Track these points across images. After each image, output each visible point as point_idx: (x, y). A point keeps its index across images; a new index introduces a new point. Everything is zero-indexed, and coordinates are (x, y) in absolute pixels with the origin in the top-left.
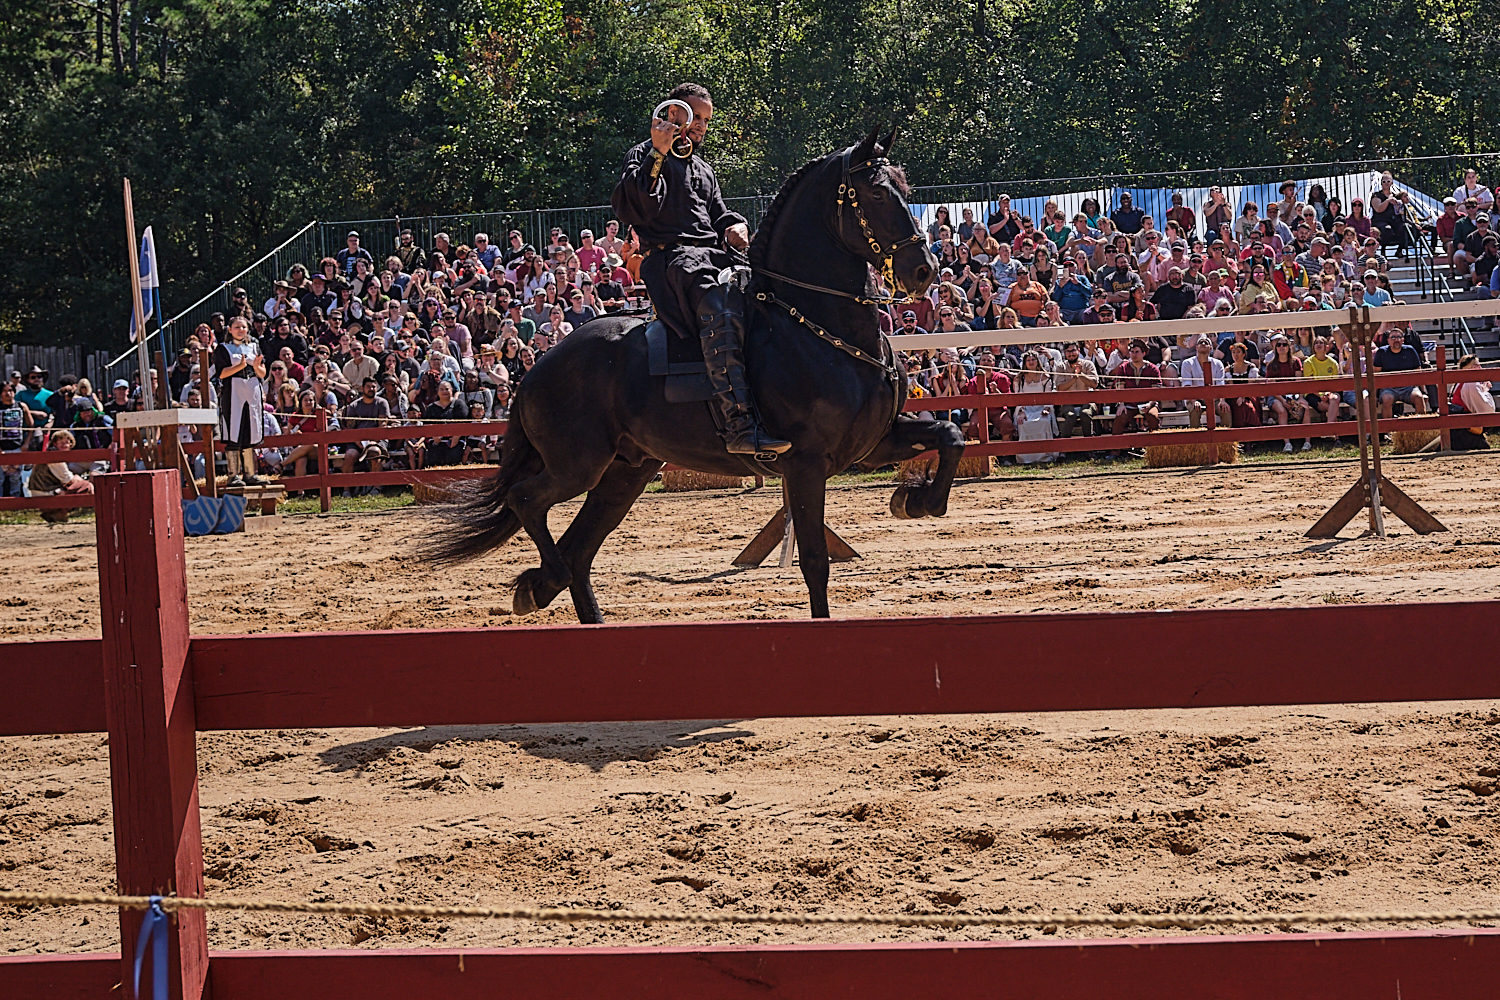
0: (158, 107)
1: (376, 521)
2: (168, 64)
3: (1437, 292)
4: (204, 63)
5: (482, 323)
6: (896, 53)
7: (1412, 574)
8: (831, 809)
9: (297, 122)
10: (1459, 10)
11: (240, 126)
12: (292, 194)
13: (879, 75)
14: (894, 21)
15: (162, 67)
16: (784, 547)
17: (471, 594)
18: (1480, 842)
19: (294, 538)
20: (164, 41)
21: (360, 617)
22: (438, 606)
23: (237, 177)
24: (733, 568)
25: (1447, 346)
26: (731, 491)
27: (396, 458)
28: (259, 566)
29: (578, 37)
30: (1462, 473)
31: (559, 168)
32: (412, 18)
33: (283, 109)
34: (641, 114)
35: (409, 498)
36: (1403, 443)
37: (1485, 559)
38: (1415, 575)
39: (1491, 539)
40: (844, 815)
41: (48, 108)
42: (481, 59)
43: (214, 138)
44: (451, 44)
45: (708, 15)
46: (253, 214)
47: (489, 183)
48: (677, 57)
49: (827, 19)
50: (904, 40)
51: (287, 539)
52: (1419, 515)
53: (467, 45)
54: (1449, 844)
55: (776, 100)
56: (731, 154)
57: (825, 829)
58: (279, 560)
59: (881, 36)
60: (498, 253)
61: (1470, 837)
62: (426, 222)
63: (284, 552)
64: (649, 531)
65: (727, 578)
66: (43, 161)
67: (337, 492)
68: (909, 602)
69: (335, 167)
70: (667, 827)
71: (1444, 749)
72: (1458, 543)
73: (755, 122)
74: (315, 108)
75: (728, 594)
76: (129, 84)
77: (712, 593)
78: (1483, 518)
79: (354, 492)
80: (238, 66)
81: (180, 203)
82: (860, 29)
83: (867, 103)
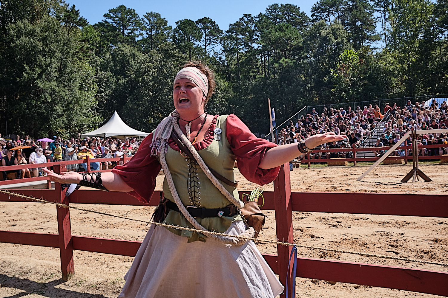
0: (274, 84)
1: (320, 170)
2: (275, 75)
4: (283, 74)
5: (342, 127)
6: (439, 62)
8: (429, 239)
9: (302, 86)
11: (290, 87)
12: (301, 101)
13: (435, 68)
14: (439, 55)
15: (274, 75)
16: (413, 178)
17: (341, 186)
19: (303, 173)
20: (275, 70)
21: (318, 190)
22: (334, 188)
23: (290, 98)
24: (401, 182)
26: (399, 165)
27: (324, 156)
28: (296, 178)
29: (362, 64)
31: (358, 93)
32: (325, 62)
33: (299, 83)
34: (377, 80)
35: (327, 165)
40: (432, 241)
41: (252, 85)
42: (341, 70)
43: (285, 89)
44: (334, 67)
45: (392, 57)
46: (293, 105)
47: (343, 97)
48: (385, 67)
49: (421, 56)
50: (442, 59)
51: (302, 173)
53: (338, 67)
55: (409, 75)
56: (398, 88)
57: (427, 243)
58: (300, 177)
59: (435, 59)
60: (345, 112)
62: (330, 105)
63: (301, 175)
64: (380, 173)
65: (400, 184)
66: (252, 96)
67: (311, 163)
68: (446, 192)
69: (310, 95)
70: (389, 240)
73: (404, 81)
74: (305, 82)
75: (400, 188)
76: (268, 79)
77: (396, 188)
79: (315, 163)
80: (289, 74)
81: (278, 103)
82: (430, 57)
83: (432, 75)
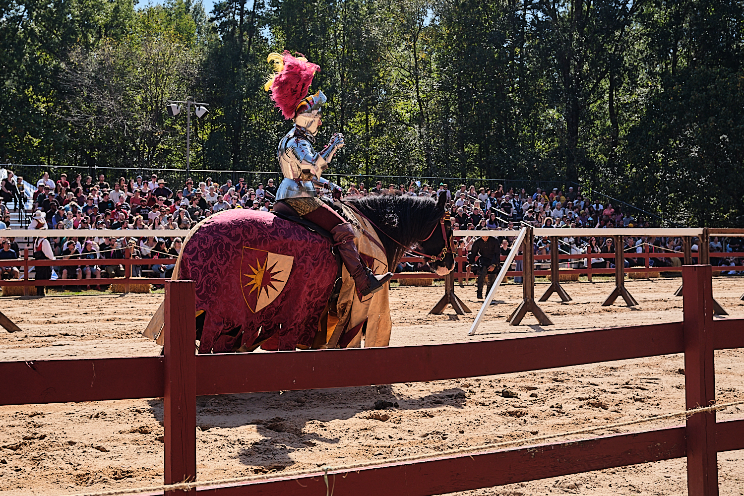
3: (27, 225)
7: (3, 350)
10: (47, 102)
18: (20, 469)
25: (29, 249)
30: (32, 306)
36: (7, 291)
37: (37, 344)
38: (5, 351)
39: (41, 335)
52: (9, 324)
54: (6, 471)
61: (16, 467)
71: (8, 428)
72: (26, 336)
78: (39, 326)
